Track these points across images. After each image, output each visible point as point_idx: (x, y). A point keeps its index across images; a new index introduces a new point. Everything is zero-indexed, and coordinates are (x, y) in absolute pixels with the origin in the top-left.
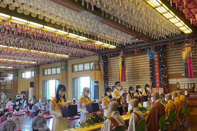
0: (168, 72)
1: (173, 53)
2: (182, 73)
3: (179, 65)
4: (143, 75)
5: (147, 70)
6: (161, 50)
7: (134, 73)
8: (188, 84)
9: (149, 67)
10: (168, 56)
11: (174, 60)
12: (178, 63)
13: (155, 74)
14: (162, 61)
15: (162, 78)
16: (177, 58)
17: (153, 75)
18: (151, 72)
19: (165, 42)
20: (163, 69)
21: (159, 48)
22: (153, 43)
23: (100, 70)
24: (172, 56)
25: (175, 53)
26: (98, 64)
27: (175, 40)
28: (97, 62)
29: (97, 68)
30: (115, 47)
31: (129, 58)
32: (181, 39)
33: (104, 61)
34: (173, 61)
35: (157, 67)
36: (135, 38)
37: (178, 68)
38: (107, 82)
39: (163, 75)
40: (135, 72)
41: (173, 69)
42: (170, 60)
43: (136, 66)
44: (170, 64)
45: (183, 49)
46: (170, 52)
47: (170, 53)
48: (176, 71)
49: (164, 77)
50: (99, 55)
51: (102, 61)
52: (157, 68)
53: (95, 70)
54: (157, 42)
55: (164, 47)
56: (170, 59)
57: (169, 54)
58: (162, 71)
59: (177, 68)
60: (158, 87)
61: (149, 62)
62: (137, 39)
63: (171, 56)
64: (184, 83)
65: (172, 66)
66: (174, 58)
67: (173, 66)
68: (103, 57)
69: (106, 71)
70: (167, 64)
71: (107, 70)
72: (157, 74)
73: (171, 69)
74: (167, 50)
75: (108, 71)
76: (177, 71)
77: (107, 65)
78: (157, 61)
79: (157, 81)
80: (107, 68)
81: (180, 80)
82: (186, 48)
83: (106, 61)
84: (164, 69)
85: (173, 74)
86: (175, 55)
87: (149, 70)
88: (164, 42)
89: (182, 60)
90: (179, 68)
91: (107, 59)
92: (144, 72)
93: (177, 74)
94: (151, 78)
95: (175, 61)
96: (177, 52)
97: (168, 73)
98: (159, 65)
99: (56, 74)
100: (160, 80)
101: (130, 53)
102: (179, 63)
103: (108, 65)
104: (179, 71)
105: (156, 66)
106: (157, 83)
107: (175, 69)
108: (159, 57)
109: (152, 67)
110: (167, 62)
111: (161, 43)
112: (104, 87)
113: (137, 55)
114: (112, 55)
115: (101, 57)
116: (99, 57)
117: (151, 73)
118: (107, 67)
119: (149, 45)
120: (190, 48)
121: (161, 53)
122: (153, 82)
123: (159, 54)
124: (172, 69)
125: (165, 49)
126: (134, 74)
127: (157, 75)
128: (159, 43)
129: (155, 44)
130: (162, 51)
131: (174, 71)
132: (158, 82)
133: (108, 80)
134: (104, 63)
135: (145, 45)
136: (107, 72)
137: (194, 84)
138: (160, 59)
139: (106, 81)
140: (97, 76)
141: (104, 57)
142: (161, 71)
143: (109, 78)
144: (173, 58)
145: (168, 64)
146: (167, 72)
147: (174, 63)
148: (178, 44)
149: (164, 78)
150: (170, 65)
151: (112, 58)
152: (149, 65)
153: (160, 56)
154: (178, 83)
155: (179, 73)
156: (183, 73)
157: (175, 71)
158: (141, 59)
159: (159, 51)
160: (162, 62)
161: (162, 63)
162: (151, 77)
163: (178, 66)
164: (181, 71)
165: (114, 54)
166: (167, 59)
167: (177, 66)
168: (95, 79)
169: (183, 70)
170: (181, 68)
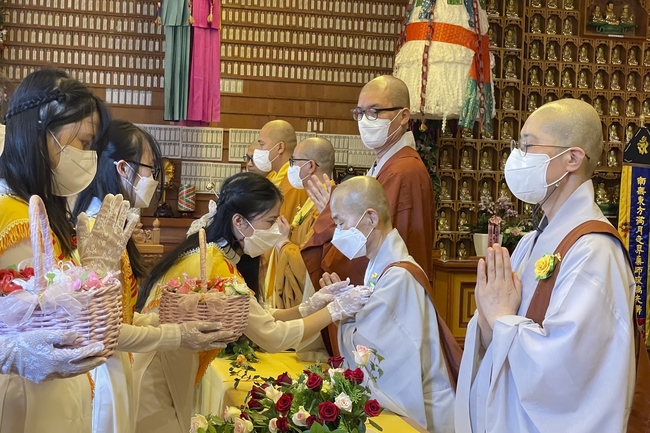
2: (104, 87)
3: (94, 33)
37: (87, 51)
41: (53, 48)
59: (80, 50)
65: (45, 29)
67: (52, 30)
73: (31, 47)
90: (94, 51)
107: (65, 49)
137: (177, 164)
150: (30, 19)
156: (112, 87)
163: (88, 32)
164: (106, 70)
167: (80, 32)
169: (120, 71)
170: (108, 52)
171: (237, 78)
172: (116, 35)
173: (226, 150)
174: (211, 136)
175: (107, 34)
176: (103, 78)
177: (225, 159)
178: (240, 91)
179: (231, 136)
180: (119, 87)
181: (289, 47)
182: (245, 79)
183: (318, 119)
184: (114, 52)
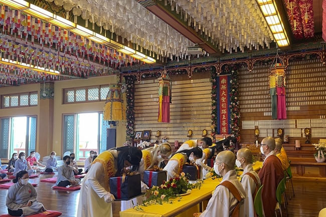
0: (241, 109)
1: (251, 78)
2: (264, 112)
3: (260, 99)
4: (198, 113)
5: (206, 104)
6: (233, 71)
7: (184, 109)
8: (273, 130)
9: (211, 100)
10: (242, 83)
11: (252, 89)
12: (258, 95)
13: (220, 111)
14: (233, 90)
15: (232, 119)
16: (258, 86)
17: (216, 112)
18: (214, 107)
19: (242, 58)
20: (234, 104)
21: (229, 69)
22: (221, 59)
23: (120, 100)
24: (250, 83)
25: (254, 78)
26: (117, 90)
27: (258, 56)
28: (116, 86)
29: (114, 97)
30: (155, 61)
31: (176, 83)
32: (267, 55)
33: (129, 86)
34: (250, 91)
35: (224, 101)
36: (196, 47)
38: (133, 123)
39: (235, 114)
40: (185, 107)
41: (251, 104)
42: (245, 89)
43: (188, 97)
44: (246, 96)
45: (272, 72)
46: (247, 77)
47: (247, 79)
48: (255, 108)
49: (235, 117)
50: (121, 74)
51: (125, 86)
52: (224, 103)
53: (112, 100)
54: (227, 59)
55: (238, 67)
56: (245, 87)
57: (245, 79)
58: (233, 107)
59: (257, 104)
60: (225, 133)
61: (211, 91)
62: (200, 49)
63: (248, 83)
64: (267, 127)
65: (249, 100)
66: (253, 87)
67: (251, 100)
68: (126, 77)
69: (131, 104)
70: (241, 96)
71: (133, 103)
72: (224, 112)
74: (242, 73)
75: (136, 105)
76: (257, 108)
77: (133, 94)
78: (224, 90)
79: (224, 123)
80: (134, 99)
81: (260, 123)
82: (277, 71)
83: (132, 85)
84: (236, 104)
85: (249, 112)
86: (255, 82)
87: (210, 104)
88: (238, 59)
89: (270, 89)
90: (260, 104)
91: (134, 83)
92: (201, 108)
93: (255, 112)
94: (213, 119)
95: (253, 91)
96: (258, 78)
97: (242, 111)
98: (228, 96)
99: (30, 105)
100: (228, 122)
101: (177, 73)
102: (260, 95)
103: (135, 94)
104: (260, 108)
105: (223, 99)
106: (222, 126)
107: (254, 104)
108: (228, 83)
109: (216, 100)
110: (241, 92)
111: (234, 61)
112: (127, 131)
113: (190, 79)
114: (144, 76)
115: (124, 79)
116: (120, 78)
117: (214, 110)
118: (134, 96)
119: (214, 62)
120: (283, 70)
121: (233, 77)
122: (216, 125)
123: (228, 79)
124: (247, 104)
125: (239, 71)
126: (182, 111)
127: (223, 114)
128: (230, 60)
129: (224, 60)
130: (234, 73)
131: (251, 108)
132: (225, 126)
133: (135, 121)
134: (128, 88)
135: (206, 61)
136: (133, 106)
137: (283, 130)
138: (230, 88)
139: (131, 122)
140: (114, 111)
141: (129, 78)
142: (230, 106)
143: (136, 115)
144: (250, 87)
145: (243, 96)
146: (239, 109)
147: (252, 95)
148: (260, 63)
149: (235, 119)
150: (245, 98)
151: (143, 82)
152: (210, 96)
153: (231, 82)
154: (257, 128)
155: (259, 112)
156: (265, 112)
157: (253, 108)
158: (197, 85)
159: (228, 73)
160: (234, 92)
161: (234, 94)
162: (213, 116)
163: (259, 99)
164: (264, 108)
165: (149, 74)
166: (241, 88)
167: (257, 99)
168: (110, 117)
169: (267, 107)
170: (264, 103)
171: (298, 106)
172: (265, 99)
173: (296, 125)
174: (292, 122)
175: (263, 99)
176: (263, 110)
177: (296, 127)
178: (299, 109)
179: (297, 121)
180: (267, 112)
181: (313, 96)
182: (300, 106)
183: (323, 115)
184: (265, 103)
